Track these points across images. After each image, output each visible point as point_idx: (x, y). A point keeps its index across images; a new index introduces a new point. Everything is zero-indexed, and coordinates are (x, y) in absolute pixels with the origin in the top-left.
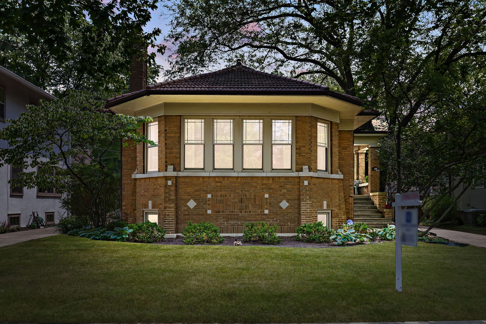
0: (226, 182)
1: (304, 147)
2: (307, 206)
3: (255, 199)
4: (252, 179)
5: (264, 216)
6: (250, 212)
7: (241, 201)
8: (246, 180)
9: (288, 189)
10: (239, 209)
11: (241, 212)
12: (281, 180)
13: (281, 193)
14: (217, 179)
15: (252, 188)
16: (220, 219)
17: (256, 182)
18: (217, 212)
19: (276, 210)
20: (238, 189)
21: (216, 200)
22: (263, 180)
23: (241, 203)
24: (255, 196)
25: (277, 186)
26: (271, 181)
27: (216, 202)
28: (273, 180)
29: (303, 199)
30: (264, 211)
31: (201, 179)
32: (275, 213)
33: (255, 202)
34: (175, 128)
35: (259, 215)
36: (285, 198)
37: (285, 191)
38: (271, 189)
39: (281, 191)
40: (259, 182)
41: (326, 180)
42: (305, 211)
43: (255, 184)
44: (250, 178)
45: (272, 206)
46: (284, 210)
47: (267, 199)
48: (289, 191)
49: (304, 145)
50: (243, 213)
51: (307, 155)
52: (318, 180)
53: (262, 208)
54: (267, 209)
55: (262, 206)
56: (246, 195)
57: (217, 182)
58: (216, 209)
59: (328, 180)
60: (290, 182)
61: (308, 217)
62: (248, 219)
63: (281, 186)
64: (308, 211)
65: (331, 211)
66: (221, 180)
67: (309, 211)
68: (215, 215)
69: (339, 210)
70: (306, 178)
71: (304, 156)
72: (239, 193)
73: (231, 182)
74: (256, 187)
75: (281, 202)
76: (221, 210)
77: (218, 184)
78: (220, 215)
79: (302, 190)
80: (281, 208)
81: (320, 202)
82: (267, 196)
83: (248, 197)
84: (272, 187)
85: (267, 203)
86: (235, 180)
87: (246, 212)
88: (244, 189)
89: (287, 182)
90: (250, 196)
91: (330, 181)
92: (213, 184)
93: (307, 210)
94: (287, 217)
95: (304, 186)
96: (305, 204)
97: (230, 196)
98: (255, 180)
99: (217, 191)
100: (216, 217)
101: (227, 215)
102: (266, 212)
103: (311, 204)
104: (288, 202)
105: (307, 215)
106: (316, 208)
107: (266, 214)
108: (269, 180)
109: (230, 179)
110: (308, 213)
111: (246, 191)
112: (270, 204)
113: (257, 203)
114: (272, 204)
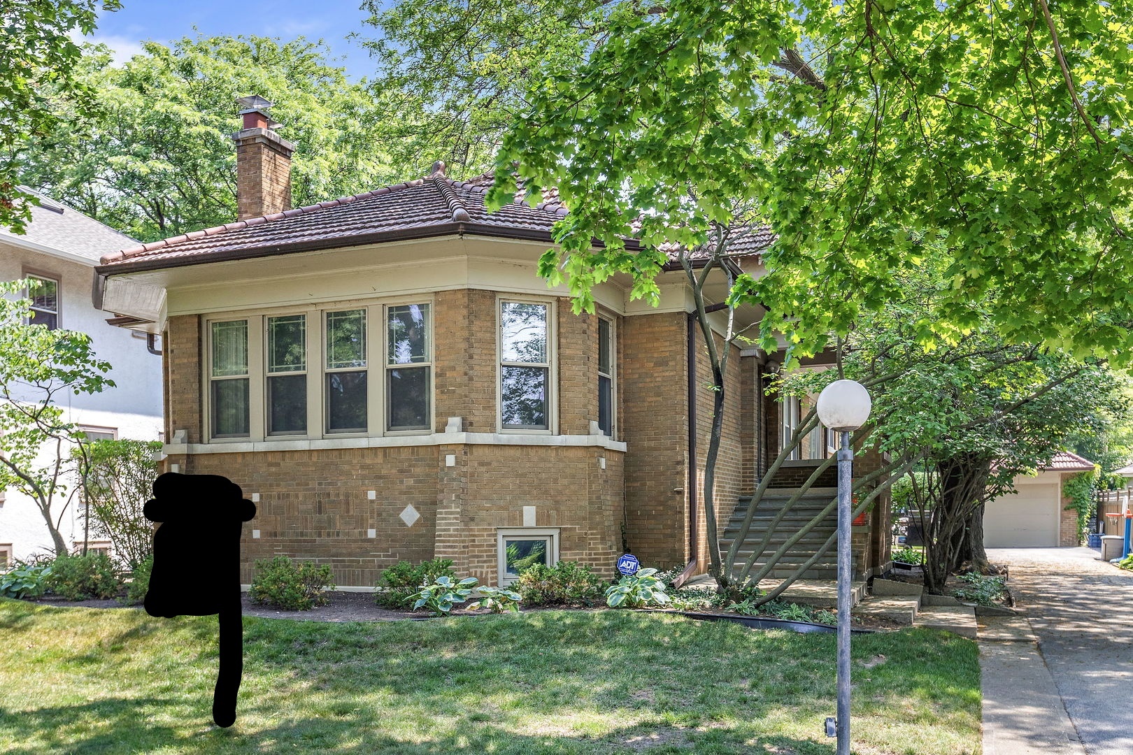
0: (288, 464)
1: (453, 368)
2: (450, 519)
3: (348, 504)
4: (340, 454)
5: (366, 545)
6: (338, 535)
7: (320, 508)
8: (328, 457)
9: (419, 476)
10: (316, 528)
11: (320, 535)
12: (403, 456)
13: (403, 487)
14: (270, 458)
15: (341, 478)
16: (277, 551)
17: (350, 463)
18: (271, 536)
19: (392, 530)
20: (313, 479)
21: (270, 506)
22: (363, 456)
23: (320, 513)
24: (347, 496)
25: (394, 471)
26: (380, 459)
27: (270, 513)
28: (385, 455)
29: (441, 502)
30: (366, 533)
31: (240, 460)
32: (390, 536)
33: (348, 511)
34: (190, 345)
35: (355, 541)
36: (411, 500)
37: (411, 482)
38: (380, 477)
39: (402, 482)
40: (355, 462)
41: (532, 452)
42: (445, 530)
43: (346, 467)
44: (337, 452)
45: (384, 520)
46: (408, 529)
47: (372, 501)
48: (420, 482)
49: (452, 364)
50: (324, 537)
51: (458, 391)
52: (498, 452)
53: (362, 524)
54: (372, 527)
55: (362, 519)
56: (328, 495)
57: (270, 465)
58: (269, 528)
59: (542, 452)
60: (422, 460)
61: (450, 547)
62: (334, 550)
63: (401, 471)
64: (451, 532)
65: (558, 531)
66: (278, 459)
67: (454, 530)
68: (267, 541)
69: (590, 529)
70: (453, 447)
71: (454, 391)
72: (314, 489)
73: (298, 464)
74: (349, 474)
75: (402, 509)
76: (279, 530)
77: (273, 469)
78: (277, 541)
79: (442, 480)
80: (404, 524)
81: (507, 509)
82: (372, 495)
83: (332, 498)
84: (384, 472)
85: (372, 512)
86: (305, 458)
87: (329, 535)
88: (325, 479)
89: (416, 460)
90: (338, 495)
91: (553, 454)
92: (263, 469)
93: (449, 530)
94: (416, 546)
95: (446, 469)
96: (446, 513)
97: (297, 496)
98: (347, 457)
99: (271, 485)
100: (270, 546)
101: (291, 541)
102: (372, 534)
103: (458, 513)
104: (417, 509)
105: (449, 541)
106: (489, 524)
107: (371, 540)
108: (376, 454)
109: (296, 455)
110: (450, 536)
111: (329, 484)
112: (379, 515)
113: (351, 513)
114: (384, 514)
